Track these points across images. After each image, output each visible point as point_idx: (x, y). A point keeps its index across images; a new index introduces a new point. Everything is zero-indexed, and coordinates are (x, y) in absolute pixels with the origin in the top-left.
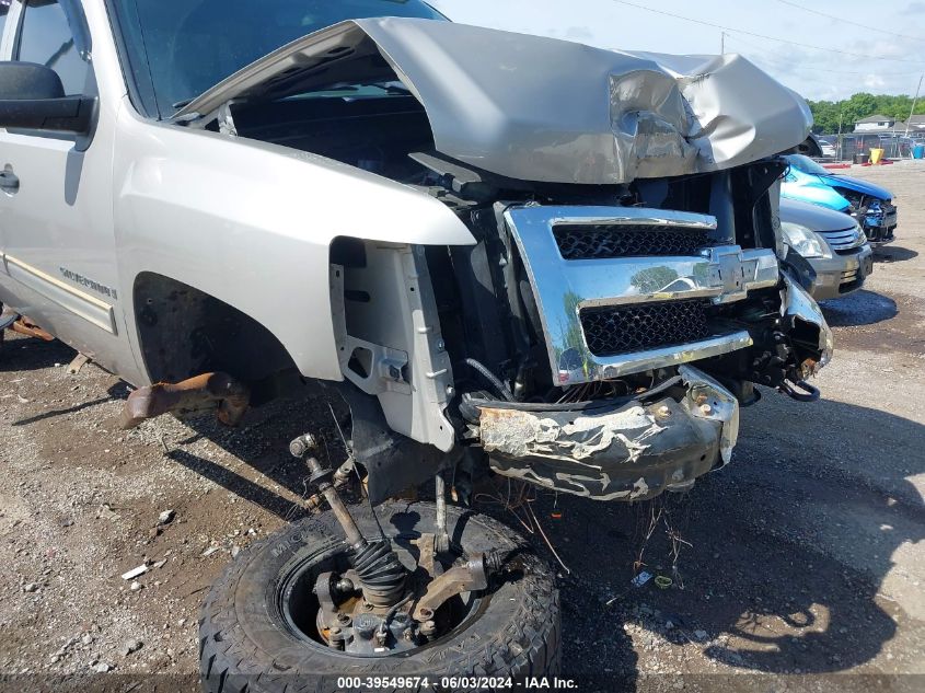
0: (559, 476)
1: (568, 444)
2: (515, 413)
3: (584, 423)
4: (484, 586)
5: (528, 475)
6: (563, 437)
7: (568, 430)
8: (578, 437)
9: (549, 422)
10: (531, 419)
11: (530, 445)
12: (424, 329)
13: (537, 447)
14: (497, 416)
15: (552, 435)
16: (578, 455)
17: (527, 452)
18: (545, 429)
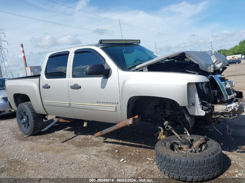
0: (225, 115)
1: (228, 109)
2: (219, 106)
3: (229, 106)
4: (205, 142)
5: (220, 116)
6: (227, 108)
7: (227, 107)
8: (229, 108)
9: (224, 106)
10: (222, 106)
11: (222, 110)
12: (198, 96)
13: (223, 110)
14: (217, 106)
15: (225, 108)
16: (229, 111)
17: (221, 111)
18: (224, 107)
